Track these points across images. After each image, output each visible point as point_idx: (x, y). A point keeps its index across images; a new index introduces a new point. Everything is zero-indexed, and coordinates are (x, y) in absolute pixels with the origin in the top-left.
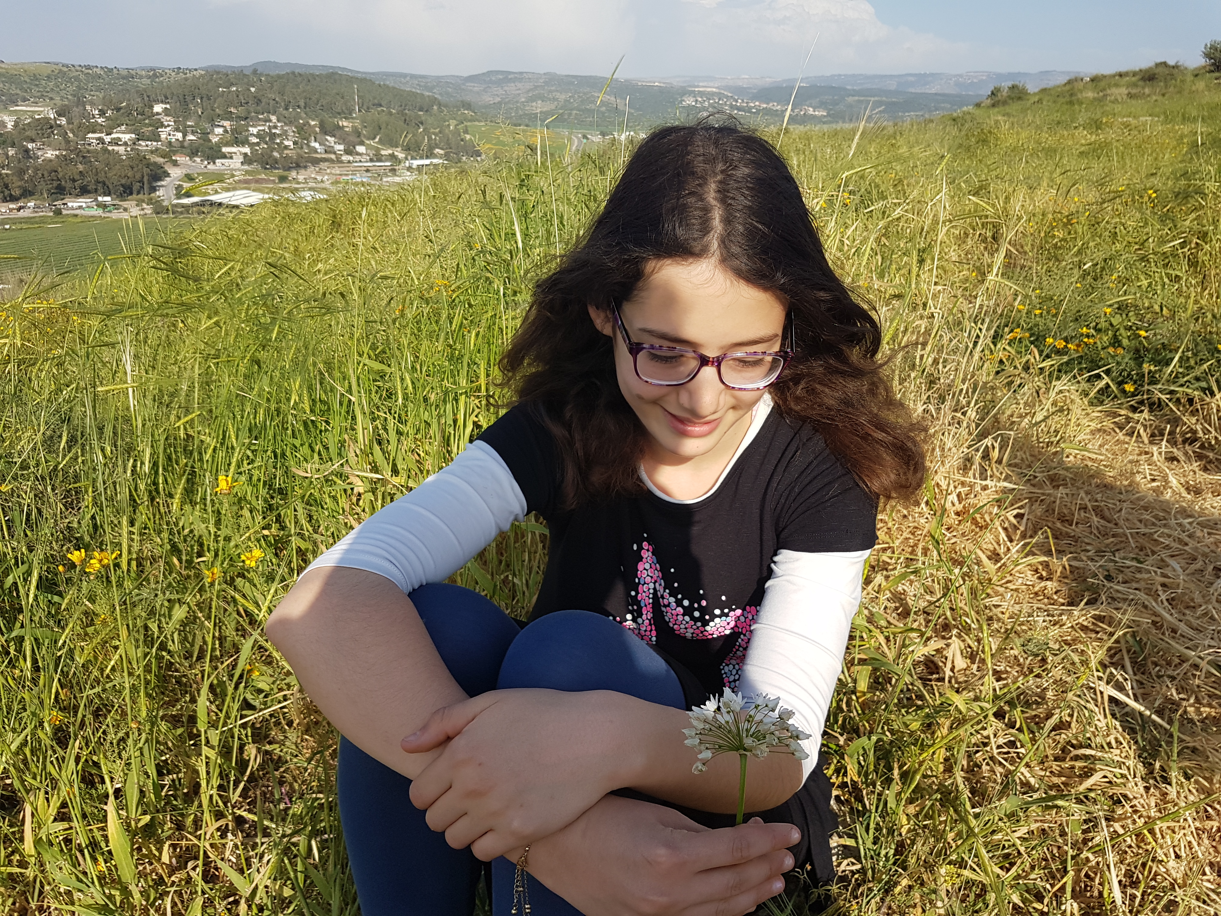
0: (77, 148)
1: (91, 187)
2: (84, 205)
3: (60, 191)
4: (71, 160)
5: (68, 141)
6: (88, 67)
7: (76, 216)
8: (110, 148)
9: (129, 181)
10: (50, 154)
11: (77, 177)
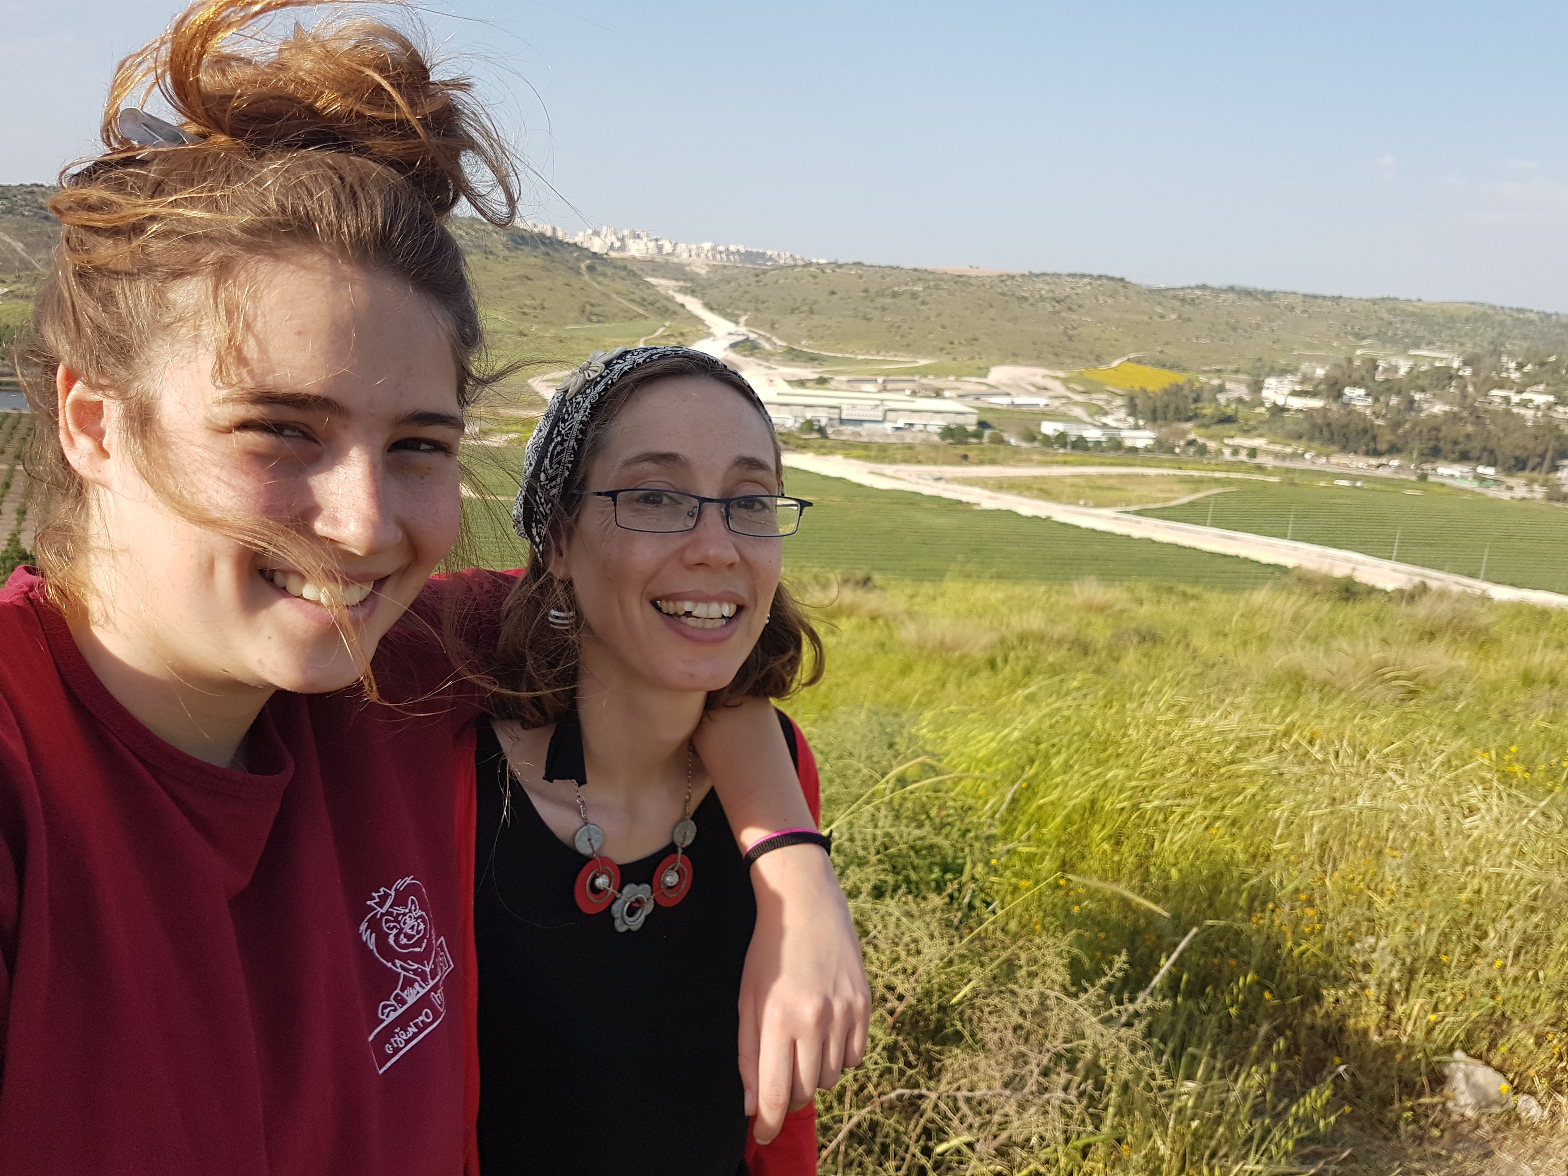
0: (1472, 406)
1: (1474, 454)
2: (1457, 474)
3: (1435, 453)
4: (1461, 419)
5: (1464, 396)
6: (1521, 311)
7: (1443, 485)
8: (1515, 410)
9: (1526, 454)
10: (1439, 408)
11: (1461, 439)
